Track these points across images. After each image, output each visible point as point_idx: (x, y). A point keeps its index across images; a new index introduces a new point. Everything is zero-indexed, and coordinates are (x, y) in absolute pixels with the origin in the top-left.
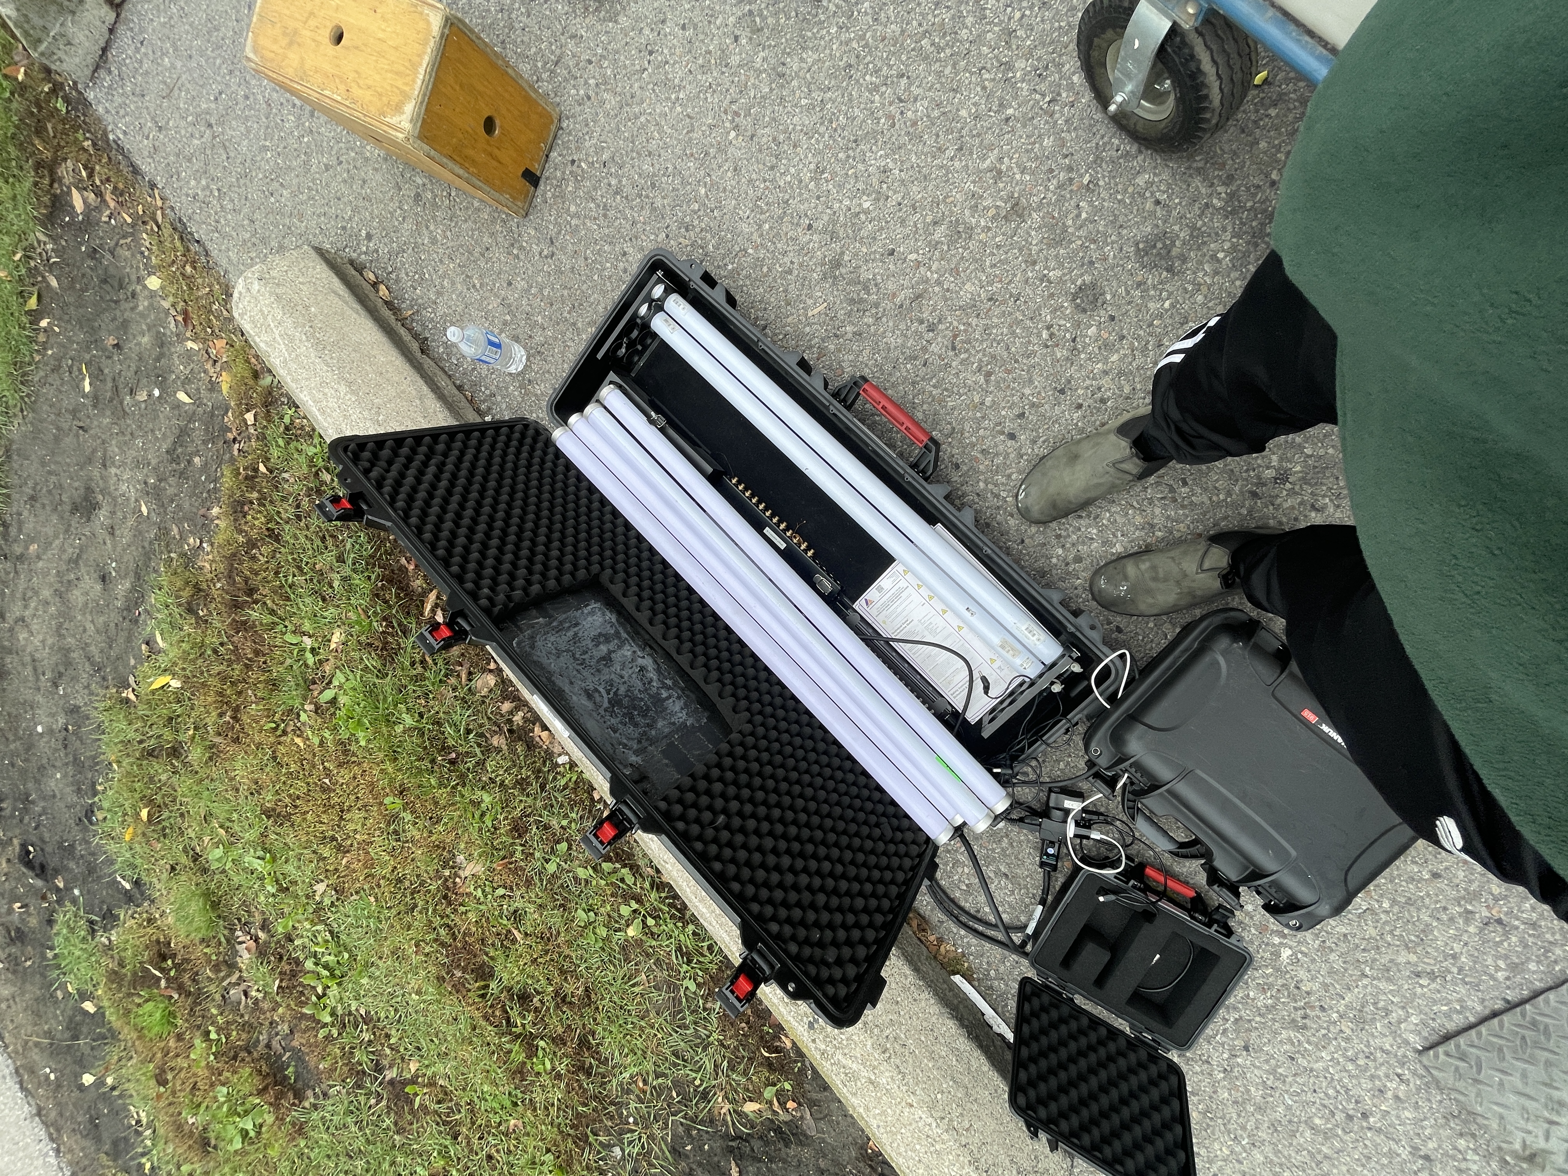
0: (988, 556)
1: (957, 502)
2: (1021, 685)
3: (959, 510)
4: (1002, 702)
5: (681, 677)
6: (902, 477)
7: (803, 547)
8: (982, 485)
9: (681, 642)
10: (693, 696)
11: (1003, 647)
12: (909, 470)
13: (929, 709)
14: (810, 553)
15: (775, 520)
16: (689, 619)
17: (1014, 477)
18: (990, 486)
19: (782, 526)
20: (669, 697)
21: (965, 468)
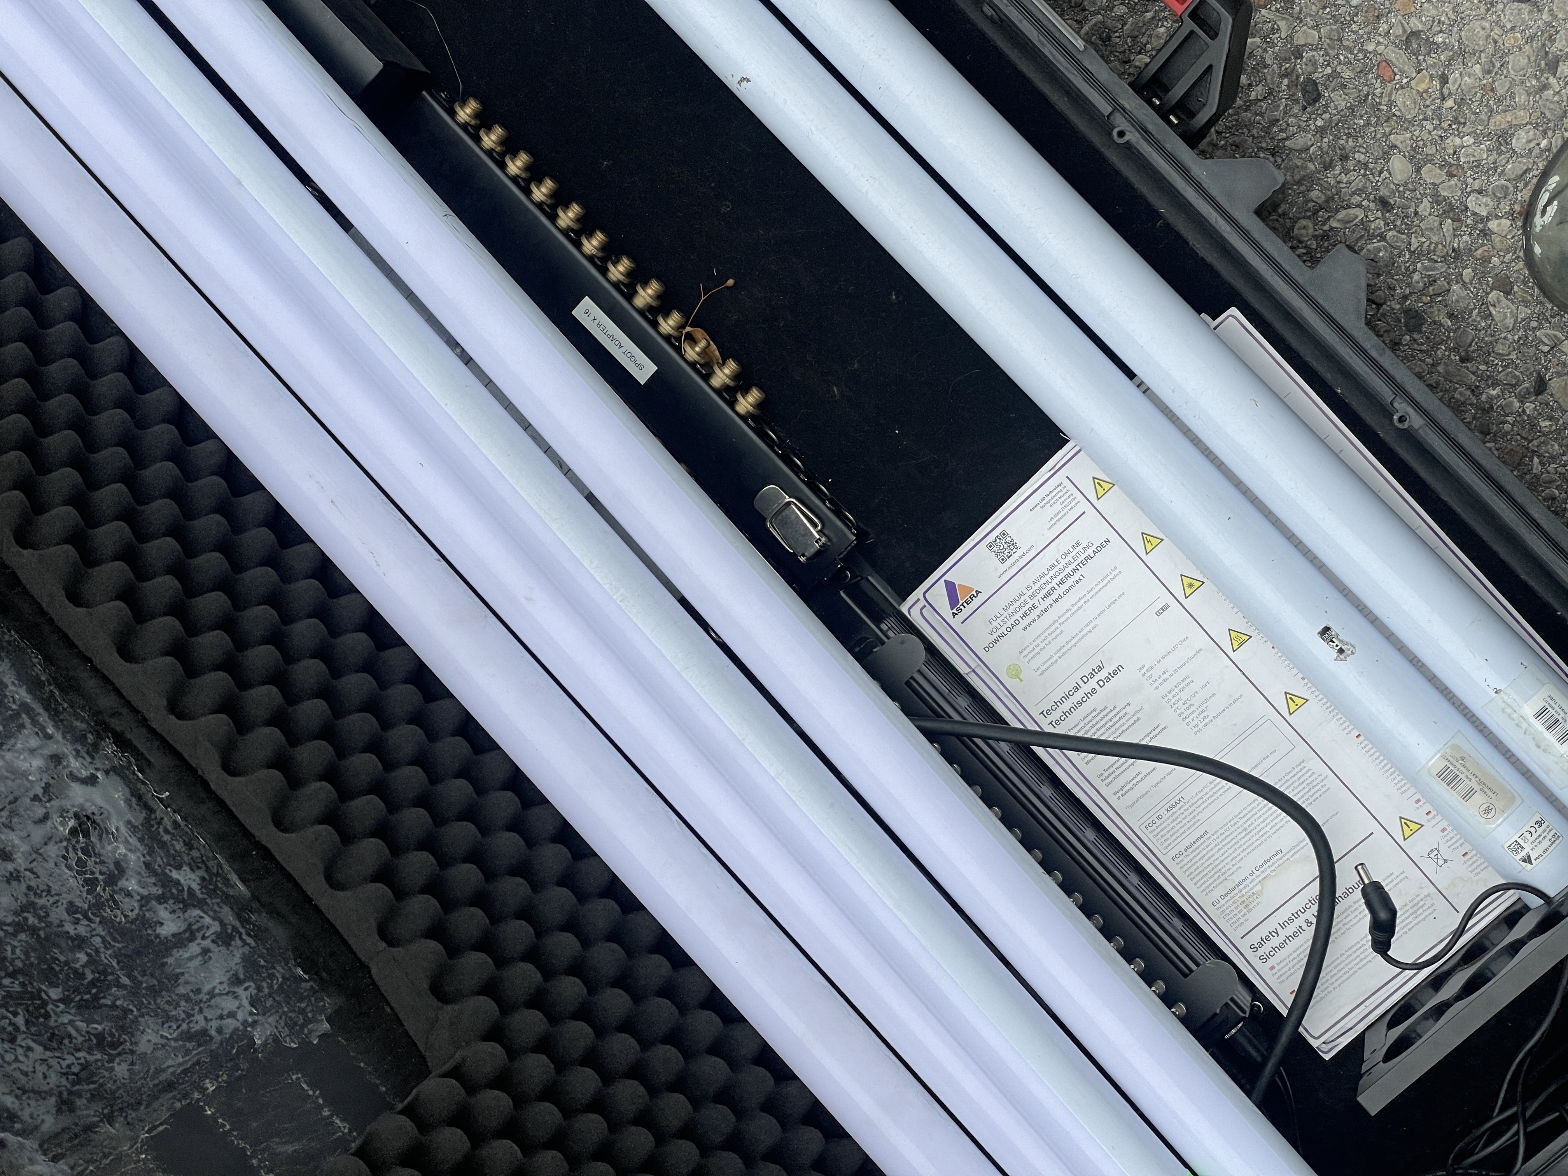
0: (1409, 437)
1: (1306, 229)
2: (1511, 918)
3: (1311, 259)
4: (1436, 982)
5: (237, 858)
6: (1104, 125)
7: (722, 376)
8: (1399, 167)
9: (242, 726)
10: (279, 932)
11: (1448, 777)
12: (1132, 102)
13: (1168, 999)
14: (746, 403)
15: (618, 271)
16: (276, 638)
17: (1520, 141)
18: (1431, 174)
19: (646, 295)
20: (190, 934)
21: (1339, 100)
